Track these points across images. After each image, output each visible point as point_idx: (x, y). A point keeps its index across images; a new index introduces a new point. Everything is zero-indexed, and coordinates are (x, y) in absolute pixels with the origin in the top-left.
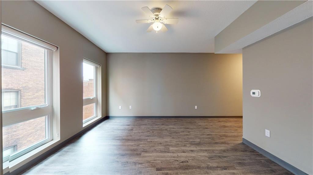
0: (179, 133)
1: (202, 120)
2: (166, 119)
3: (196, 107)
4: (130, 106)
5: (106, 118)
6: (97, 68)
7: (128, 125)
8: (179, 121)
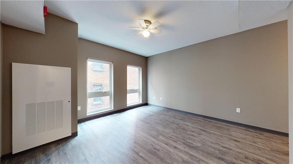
0: (187, 131)
1: (249, 131)
2: (192, 116)
3: (238, 110)
4: (161, 98)
5: (146, 104)
6: (139, 70)
7: (154, 112)
8: (205, 121)
